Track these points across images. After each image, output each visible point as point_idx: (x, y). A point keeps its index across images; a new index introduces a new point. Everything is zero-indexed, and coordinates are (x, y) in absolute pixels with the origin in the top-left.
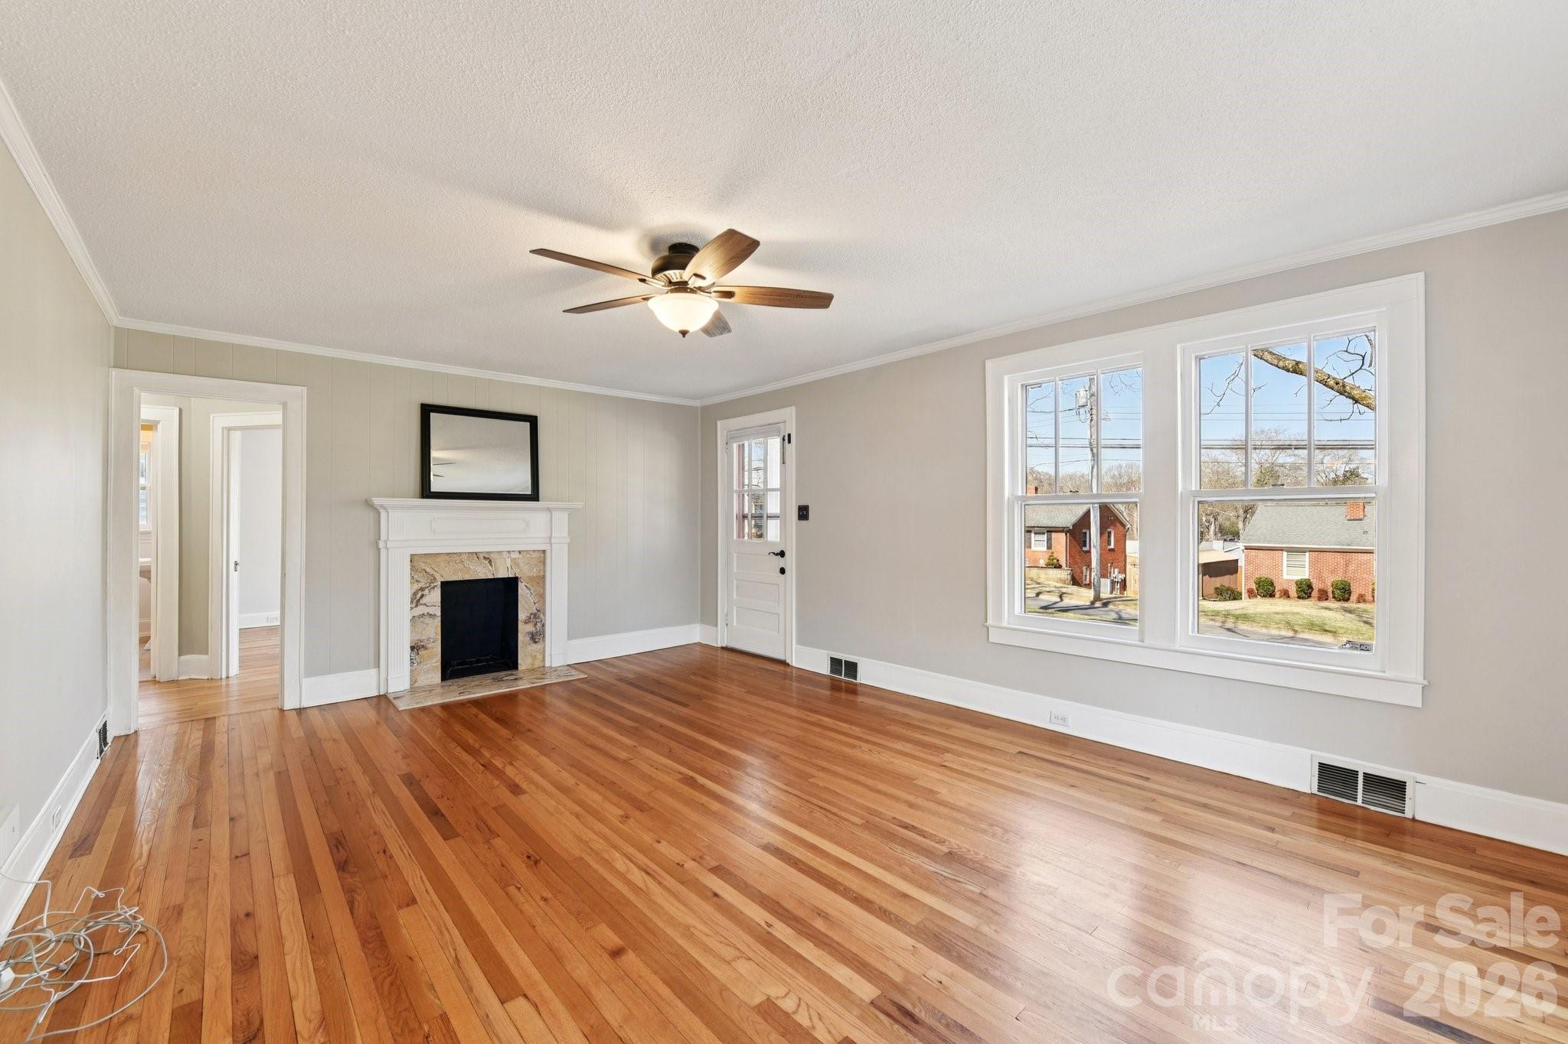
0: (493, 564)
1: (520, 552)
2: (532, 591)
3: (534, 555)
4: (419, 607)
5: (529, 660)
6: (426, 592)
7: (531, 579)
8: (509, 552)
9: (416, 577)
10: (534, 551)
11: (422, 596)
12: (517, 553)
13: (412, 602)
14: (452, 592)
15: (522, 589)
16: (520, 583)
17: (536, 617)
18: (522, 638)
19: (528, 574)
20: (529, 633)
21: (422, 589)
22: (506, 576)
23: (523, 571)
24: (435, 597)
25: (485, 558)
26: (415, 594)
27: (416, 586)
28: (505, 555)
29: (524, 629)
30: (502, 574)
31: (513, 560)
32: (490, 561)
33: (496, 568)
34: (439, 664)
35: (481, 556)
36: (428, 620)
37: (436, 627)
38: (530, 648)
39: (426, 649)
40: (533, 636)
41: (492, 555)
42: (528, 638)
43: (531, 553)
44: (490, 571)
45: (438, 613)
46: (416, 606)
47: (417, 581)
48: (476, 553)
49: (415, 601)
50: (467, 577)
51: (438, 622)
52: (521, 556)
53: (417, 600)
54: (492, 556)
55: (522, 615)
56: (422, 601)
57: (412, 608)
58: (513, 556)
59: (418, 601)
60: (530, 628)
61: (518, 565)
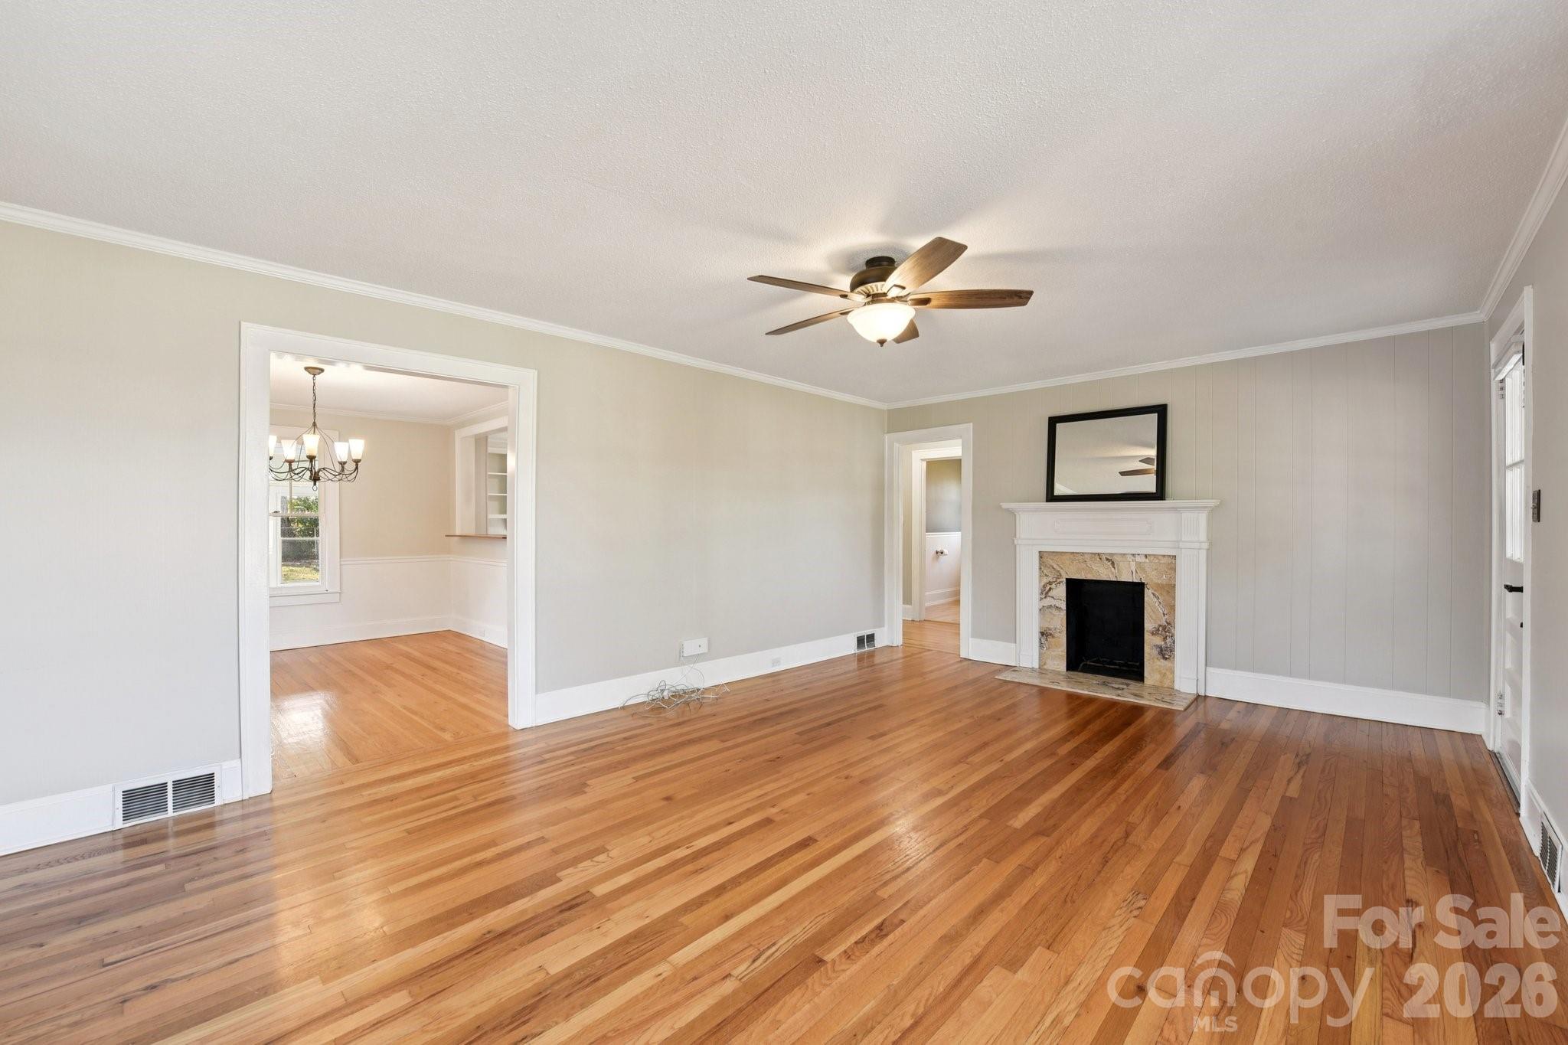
0: (1115, 566)
1: (1146, 556)
2: (1161, 600)
3: (1164, 560)
4: (1048, 599)
5: (1157, 677)
6: (1053, 586)
7: (1160, 587)
8: (1133, 555)
9: (1045, 571)
10: (1164, 556)
11: (1050, 589)
12: (1144, 558)
13: (1042, 593)
14: (1076, 589)
15: (1149, 596)
16: (1146, 590)
17: (1166, 630)
18: (1149, 651)
19: (1155, 581)
20: (1157, 646)
21: (1050, 583)
22: (1131, 581)
23: (1150, 577)
24: (1061, 591)
25: (1107, 559)
26: (1044, 586)
27: (1045, 580)
28: (1130, 558)
29: (1151, 642)
30: (1126, 577)
31: (1139, 564)
32: (1113, 564)
33: (1118, 570)
34: (1065, 654)
35: (1104, 557)
36: (1054, 611)
37: (1062, 619)
38: (1158, 663)
39: (1053, 637)
40: (1162, 650)
41: (1115, 557)
42: (1155, 652)
43: (1160, 558)
44: (1113, 573)
45: (1064, 606)
46: (1045, 597)
47: (1046, 575)
48: (1099, 554)
49: (1044, 593)
50: (1090, 577)
51: (1063, 614)
52: (1147, 561)
53: (1045, 592)
54: (1116, 559)
55: (1149, 625)
56: (1050, 594)
57: (1041, 599)
58: (1139, 559)
59: (1047, 593)
60: (1158, 640)
61: (1144, 570)
